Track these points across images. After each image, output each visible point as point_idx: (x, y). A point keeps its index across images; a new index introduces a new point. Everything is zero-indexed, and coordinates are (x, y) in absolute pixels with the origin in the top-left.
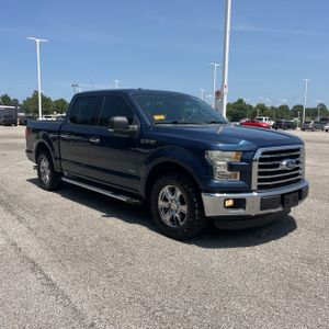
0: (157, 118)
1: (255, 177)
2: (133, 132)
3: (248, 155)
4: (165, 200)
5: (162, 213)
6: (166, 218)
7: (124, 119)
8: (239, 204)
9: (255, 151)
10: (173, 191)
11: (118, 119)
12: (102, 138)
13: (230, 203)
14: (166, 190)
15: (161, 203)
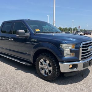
0: (37, 30)
1: (81, 54)
2: (27, 36)
3: (78, 46)
4: (42, 64)
5: (40, 70)
6: (43, 72)
7: (23, 31)
8: (75, 66)
9: (81, 44)
10: (45, 61)
11: (20, 31)
12: (14, 39)
13: (71, 66)
14: (42, 60)
15: (40, 66)
